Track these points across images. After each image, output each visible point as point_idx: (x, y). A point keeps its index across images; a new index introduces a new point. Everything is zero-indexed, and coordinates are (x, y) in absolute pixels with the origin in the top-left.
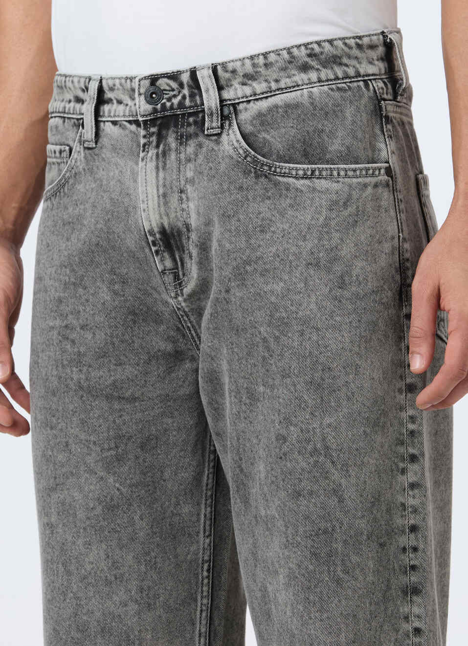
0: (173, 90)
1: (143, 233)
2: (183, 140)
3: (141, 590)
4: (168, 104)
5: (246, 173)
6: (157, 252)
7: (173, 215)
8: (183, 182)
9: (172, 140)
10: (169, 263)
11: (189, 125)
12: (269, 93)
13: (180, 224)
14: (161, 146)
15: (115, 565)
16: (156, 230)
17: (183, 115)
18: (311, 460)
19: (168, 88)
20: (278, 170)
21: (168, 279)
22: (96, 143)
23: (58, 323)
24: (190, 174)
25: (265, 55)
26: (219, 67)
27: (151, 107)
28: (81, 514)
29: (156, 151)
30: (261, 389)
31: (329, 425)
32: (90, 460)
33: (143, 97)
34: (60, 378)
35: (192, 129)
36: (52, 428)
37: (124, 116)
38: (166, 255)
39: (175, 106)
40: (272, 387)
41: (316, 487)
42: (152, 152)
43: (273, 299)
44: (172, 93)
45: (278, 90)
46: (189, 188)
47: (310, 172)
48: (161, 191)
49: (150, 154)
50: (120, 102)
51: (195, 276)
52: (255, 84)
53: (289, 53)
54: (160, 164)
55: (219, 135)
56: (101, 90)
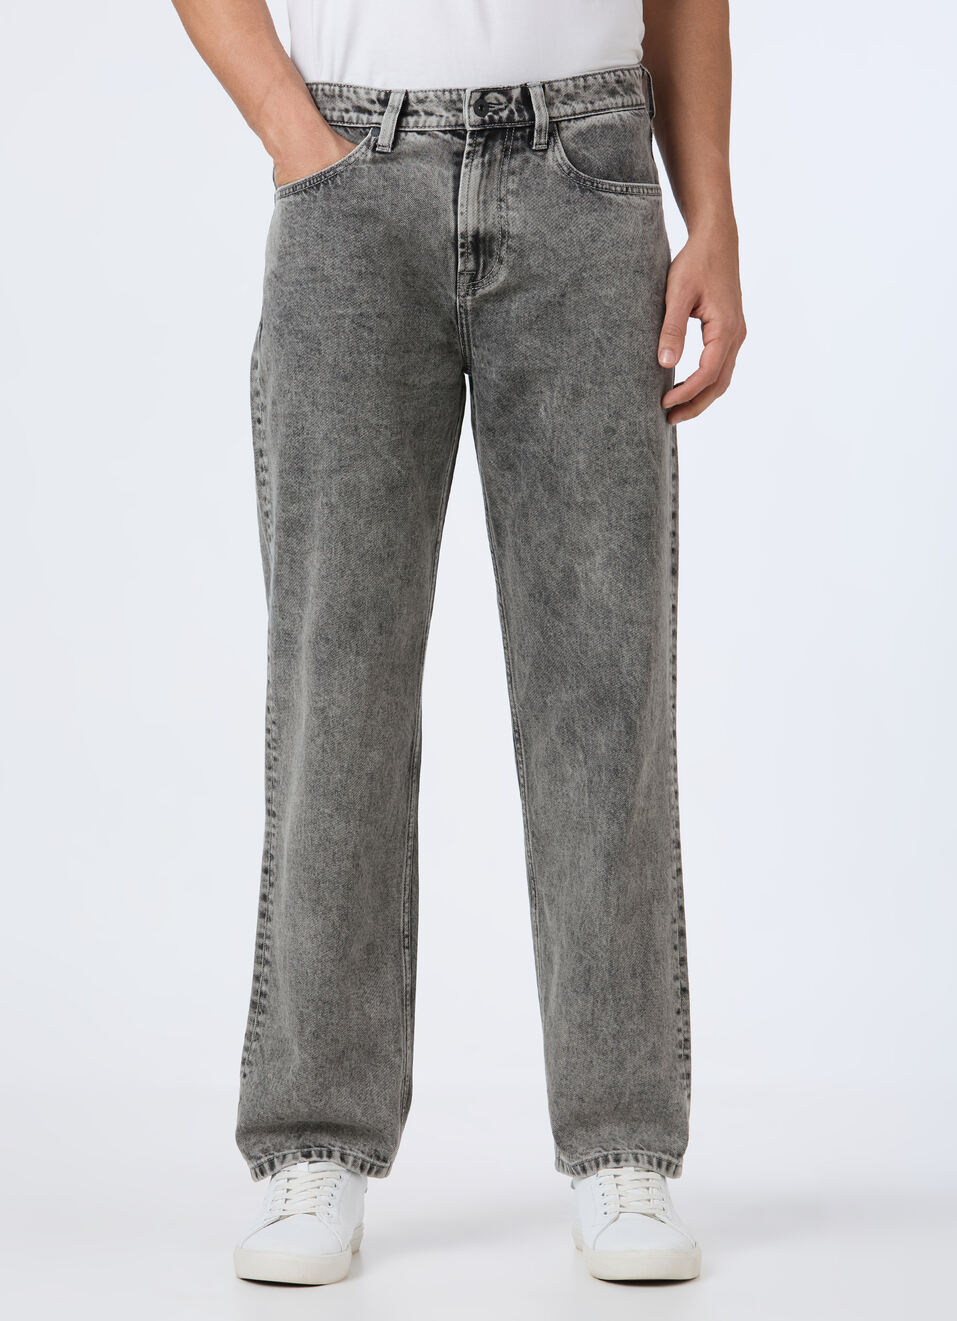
0: (500, 104)
1: (452, 234)
2: (507, 153)
4: (496, 117)
5: (571, 188)
6: (462, 254)
7: (490, 222)
8: (503, 192)
9: (497, 149)
10: (471, 265)
11: (516, 139)
12: (585, 115)
13: (495, 231)
14: (487, 157)
15: (390, 544)
16: (470, 233)
17: (511, 129)
19: (495, 102)
20: (600, 186)
21: (464, 280)
24: (512, 186)
25: (585, 77)
26: (546, 86)
27: (479, 118)
28: (365, 495)
29: (481, 160)
30: (589, 386)
33: (472, 109)
34: (355, 363)
35: (519, 144)
36: (339, 412)
37: (437, 126)
38: (471, 257)
39: (504, 118)
40: (601, 384)
42: (477, 161)
43: (607, 304)
44: (497, 107)
45: (593, 111)
46: (510, 199)
47: (625, 189)
48: (482, 198)
49: (475, 162)
50: (429, 114)
51: (501, 279)
52: (574, 104)
53: (603, 78)
54: (485, 173)
55: (545, 151)
56: (406, 102)
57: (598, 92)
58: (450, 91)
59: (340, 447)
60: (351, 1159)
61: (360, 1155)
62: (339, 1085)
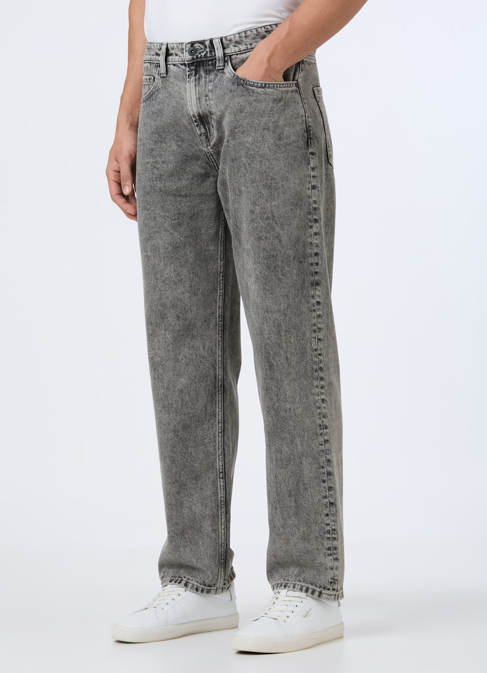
0: (202, 49)
1: (190, 116)
2: (208, 72)
3: (191, 286)
4: (199, 56)
5: (233, 84)
6: (197, 125)
7: (203, 107)
8: (207, 92)
9: (202, 73)
10: (203, 131)
11: (209, 65)
12: (247, 50)
13: (206, 112)
14: (197, 76)
16: (196, 115)
17: (206, 61)
18: (266, 222)
19: (199, 48)
21: (203, 138)
22: (167, 74)
23: (151, 160)
24: (210, 88)
25: (245, 32)
26: (223, 38)
27: (191, 57)
28: (162, 251)
29: (194, 78)
31: (275, 206)
32: (166, 225)
33: (187, 52)
34: (151, 186)
35: (211, 67)
36: (148, 210)
37: (179, 61)
38: (201, 126)
39: (203, 56)
41: (269, 235)
42: (193, 78)
43: (248, 145)
44: (201, 50)
45: (251, 49)
46: (210, 94)
47: (264, 85)
48: (197, 96)
49: (192, 79)
50: (176, 55)
51: (216, 136)
52: (240, 46)
53: (257, 31)
54: (197, 84)
55: (223, 69)
56: (167, 49)
57: (254, 38)
58: (182, 44)
59: (149, 227)
60: (190, 585)
61: (196, 583)
62: (184, 547)
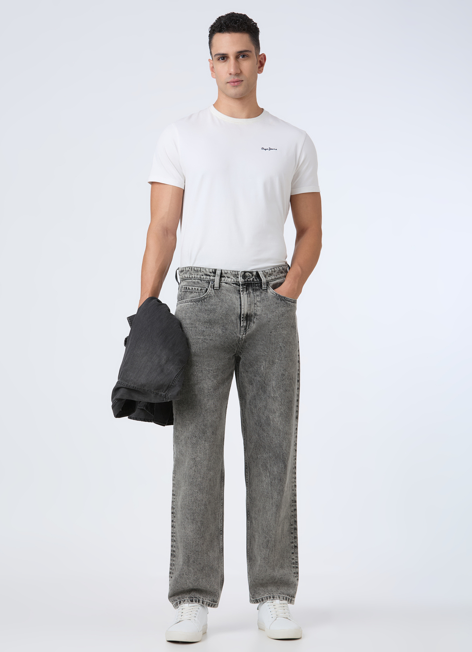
0: (250, 276)
1: (239, 315)
2: (254, 290)
4: (249, 280)
6: (243, 320)
7: (251, 311)
8: (256, 302)
9: (251, 290)
10: (245, 324)
11: (256, 286)
12: (275, 279)
13: (253, 313)
14: (248, 292)
16: (245, 314)
17: (254, 283)
19: (248, 275)
21: (243, 329)
22: (219, 288)
24: (258, 299)
25: (274, 268)
26: (264, 271)
27: (244, 280)
29: (246, 292)
33: (241, 277)
35: (257, 288)
37: (231, 282)
38: (245, 321)
39: (251, 280)
46: (258, 303)
48: (248, 303)
50: (228, 277)
51: (254, 328)
52: (272, 276)
53: (279, 268)
54: (249, 296)
55: (267, 290)
56: (221, 273)
57: (278, 273)
58: (235, 272)
60: (205, 603)
61: (208, 601)
62: (202, 578)
